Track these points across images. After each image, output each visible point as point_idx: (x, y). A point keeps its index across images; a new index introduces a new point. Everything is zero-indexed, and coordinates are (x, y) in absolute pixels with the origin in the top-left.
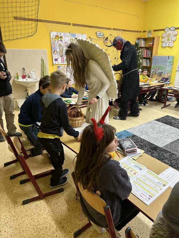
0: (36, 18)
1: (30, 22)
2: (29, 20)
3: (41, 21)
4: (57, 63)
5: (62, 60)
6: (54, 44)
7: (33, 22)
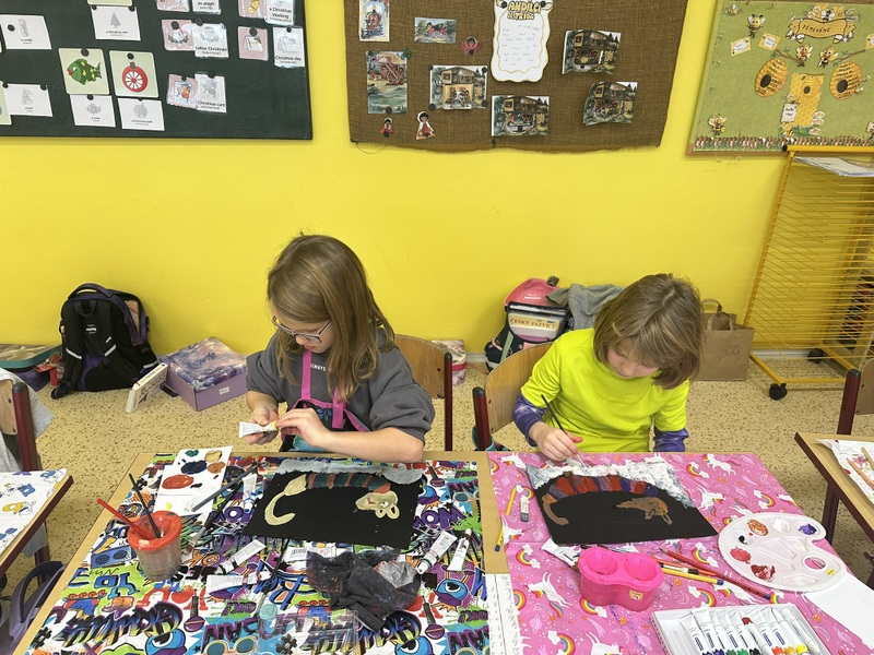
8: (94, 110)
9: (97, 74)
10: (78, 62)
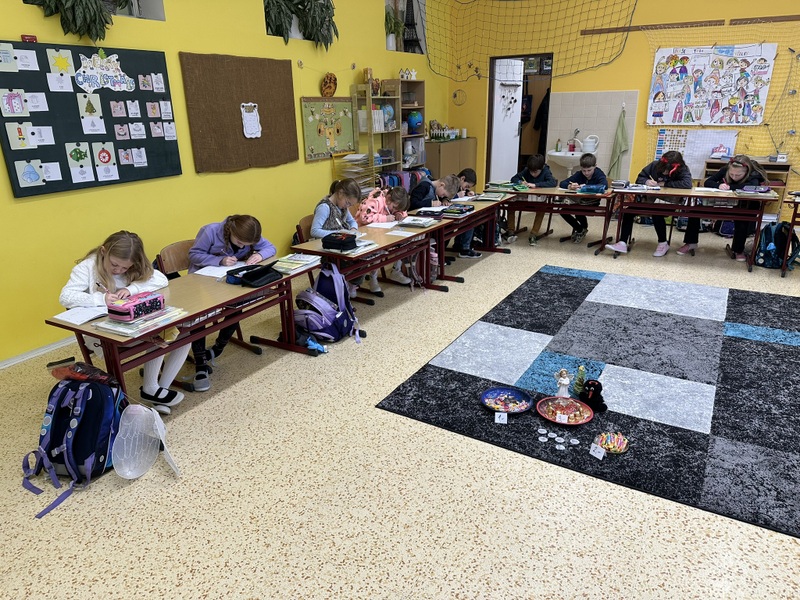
0: (627, 25)
1: (612, 35)
2: (610, 31)
3: (638, 28)
4: (658, 123)
5: (675, 116)
6: (661, 78)
7: (618, 34)
8: (83, 173)
9: (85, 155)
10: (75, 150)
